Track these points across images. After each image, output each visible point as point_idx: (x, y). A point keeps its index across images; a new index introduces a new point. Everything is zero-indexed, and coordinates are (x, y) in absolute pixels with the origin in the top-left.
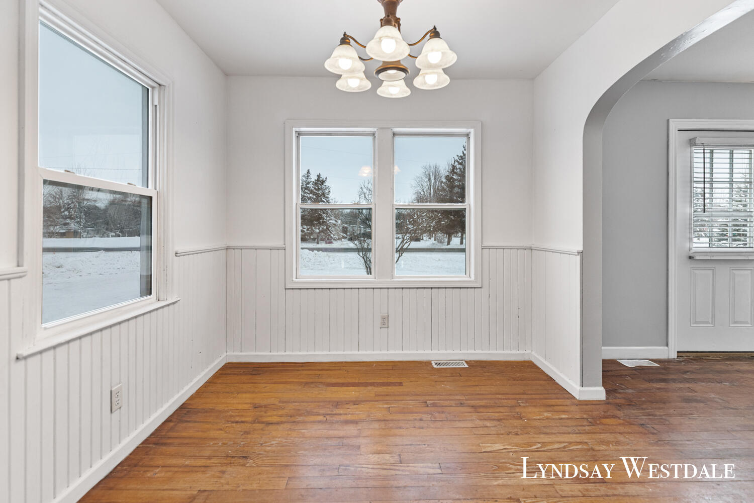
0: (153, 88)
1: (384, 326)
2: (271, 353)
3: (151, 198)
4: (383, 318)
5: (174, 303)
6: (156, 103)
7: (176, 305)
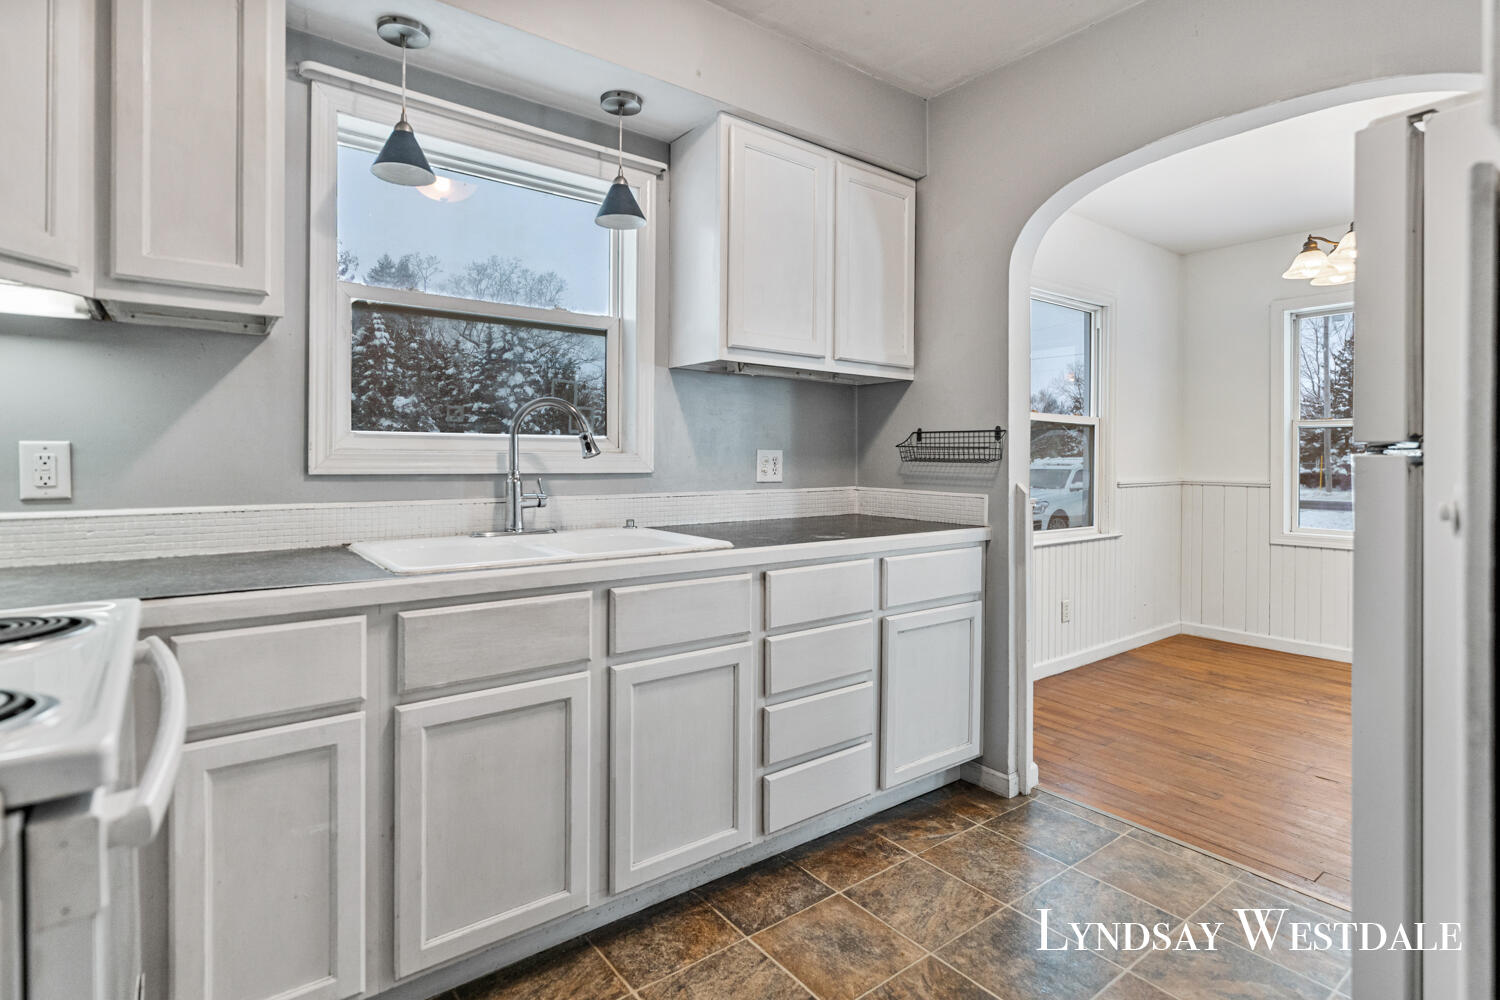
0: (1095, 311)
2: (1247, 633)
3: (1093, 426)
5: (1116, 538)
6: (1099, 326)
7: (1118, 541)
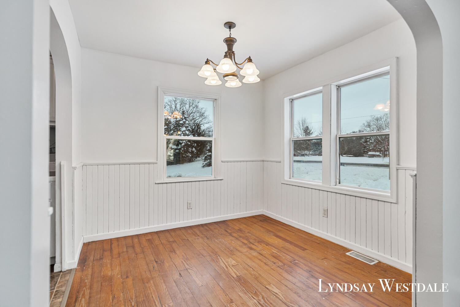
1: (325, 216)
3: (212, 141)
4: (324, 210)
5: (221, 180)
6: (215, 106)
